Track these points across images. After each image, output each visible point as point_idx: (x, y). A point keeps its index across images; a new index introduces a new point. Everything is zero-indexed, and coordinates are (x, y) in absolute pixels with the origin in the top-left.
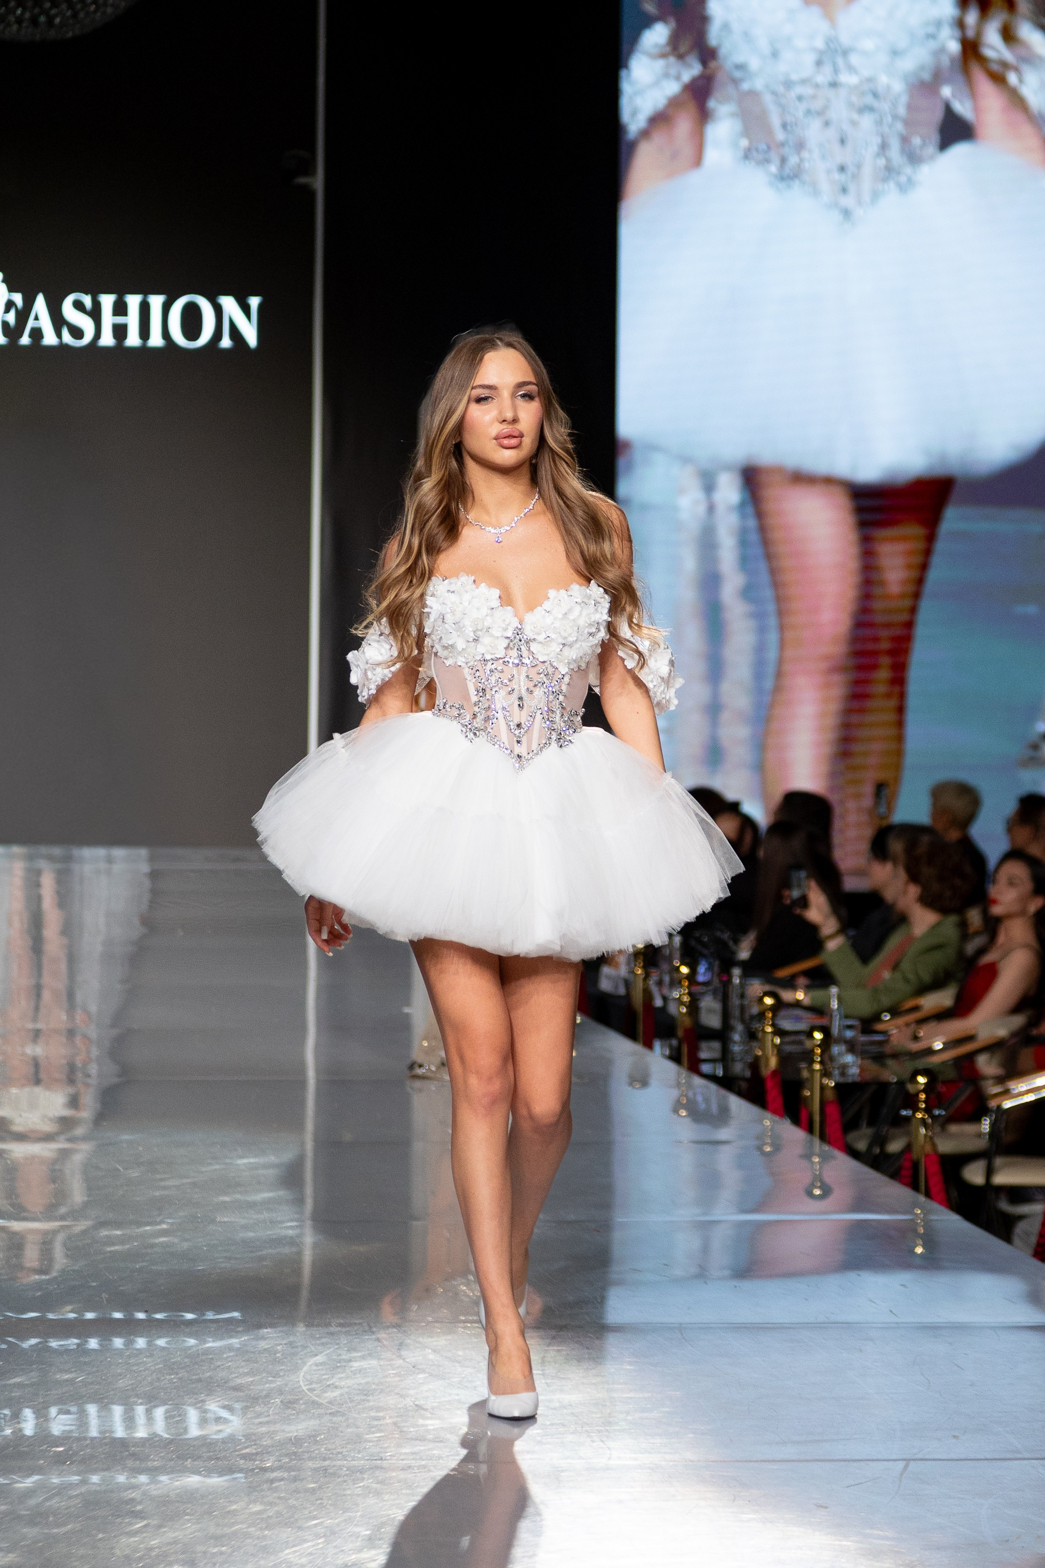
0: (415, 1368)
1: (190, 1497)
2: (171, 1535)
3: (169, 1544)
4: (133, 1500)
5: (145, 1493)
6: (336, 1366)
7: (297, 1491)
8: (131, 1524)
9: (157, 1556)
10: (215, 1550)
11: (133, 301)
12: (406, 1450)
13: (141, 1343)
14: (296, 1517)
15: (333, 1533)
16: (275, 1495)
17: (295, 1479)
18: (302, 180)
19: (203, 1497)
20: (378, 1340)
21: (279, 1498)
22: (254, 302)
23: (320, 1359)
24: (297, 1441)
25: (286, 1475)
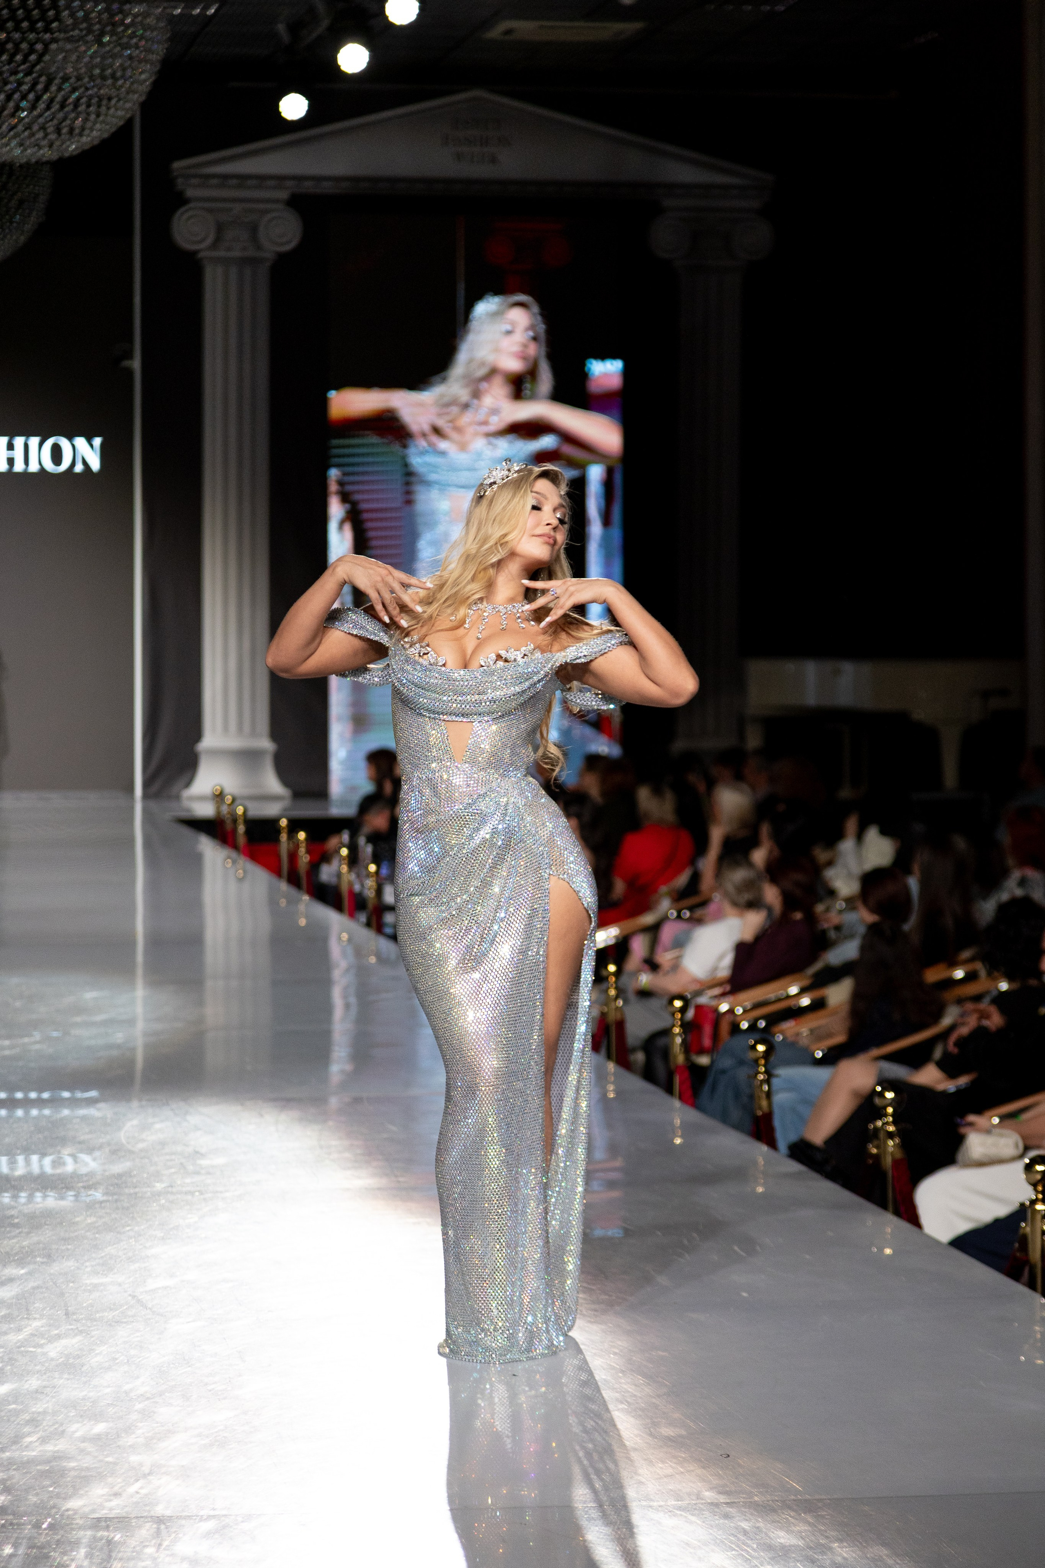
0: (197, 1128)
1: (48, 1214)
2: (35, 1239)
3: (34, 1244)
4: (12, 1216)
5: (20, 1212)
6: (144, 1127)
7: (117, 1208)
8: (10, 1232)
9: (27, 1252)
10: (64, 1247)
11: (19, 441)
12: (188, 1180)
13: (20, 1113)
14: (116, 1225)
15: (140, 1235)
16: (103, 1211)
17: (116, 1201)
18: (126, 363)
19: (57, 1213)
20: (172, 1110)
21: (106, 1213)
22: (97, 441)
23: (135, 1122)
24: (119, 1176)
25: (110, 1198)
